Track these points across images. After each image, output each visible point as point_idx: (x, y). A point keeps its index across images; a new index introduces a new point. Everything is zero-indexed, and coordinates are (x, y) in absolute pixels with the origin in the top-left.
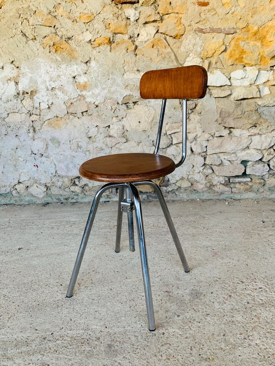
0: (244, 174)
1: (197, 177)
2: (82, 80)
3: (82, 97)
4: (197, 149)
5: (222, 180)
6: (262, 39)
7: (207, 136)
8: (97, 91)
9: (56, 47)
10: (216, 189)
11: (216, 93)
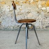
1: (40, 26)
3: (20, 12)
5: (45, 27)
7: (42, 19)
9: (16, 3)
10: (44, 28)
11: (44, 11)
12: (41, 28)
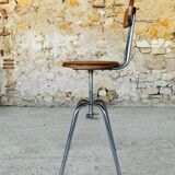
0: (159, 93)
1: (133, 94)
2: (75, 43)
3: (75, 52)
4: (134, 79)
5: (147, 96)
6: (166, 26)
7: (138, 73)
9: (63, 27)
10: (143, 101)
11: (143, 51)
12: (135, 99)
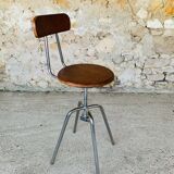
0: (164, 80)
1: (137, 80)
4: (138, 65)
7: (145, 57)
8: (81, 28)
10: (147, 87)
11: (154, 33)
